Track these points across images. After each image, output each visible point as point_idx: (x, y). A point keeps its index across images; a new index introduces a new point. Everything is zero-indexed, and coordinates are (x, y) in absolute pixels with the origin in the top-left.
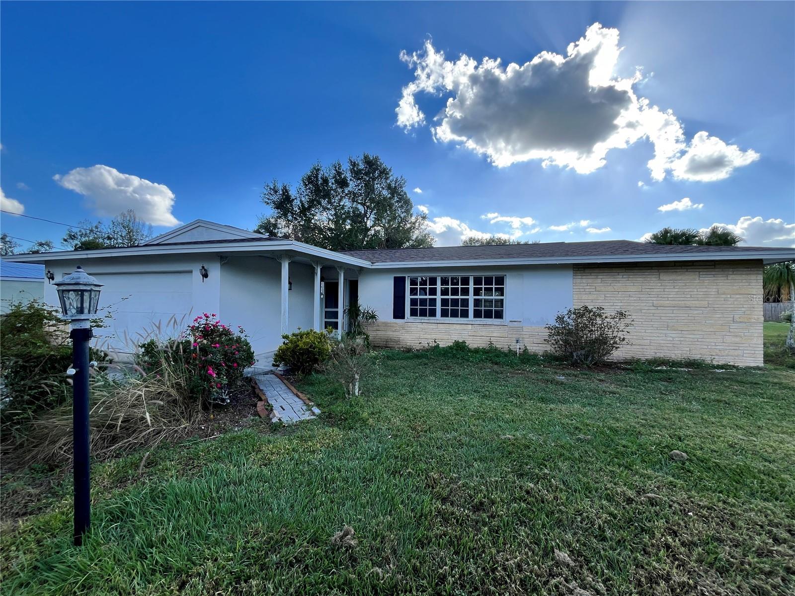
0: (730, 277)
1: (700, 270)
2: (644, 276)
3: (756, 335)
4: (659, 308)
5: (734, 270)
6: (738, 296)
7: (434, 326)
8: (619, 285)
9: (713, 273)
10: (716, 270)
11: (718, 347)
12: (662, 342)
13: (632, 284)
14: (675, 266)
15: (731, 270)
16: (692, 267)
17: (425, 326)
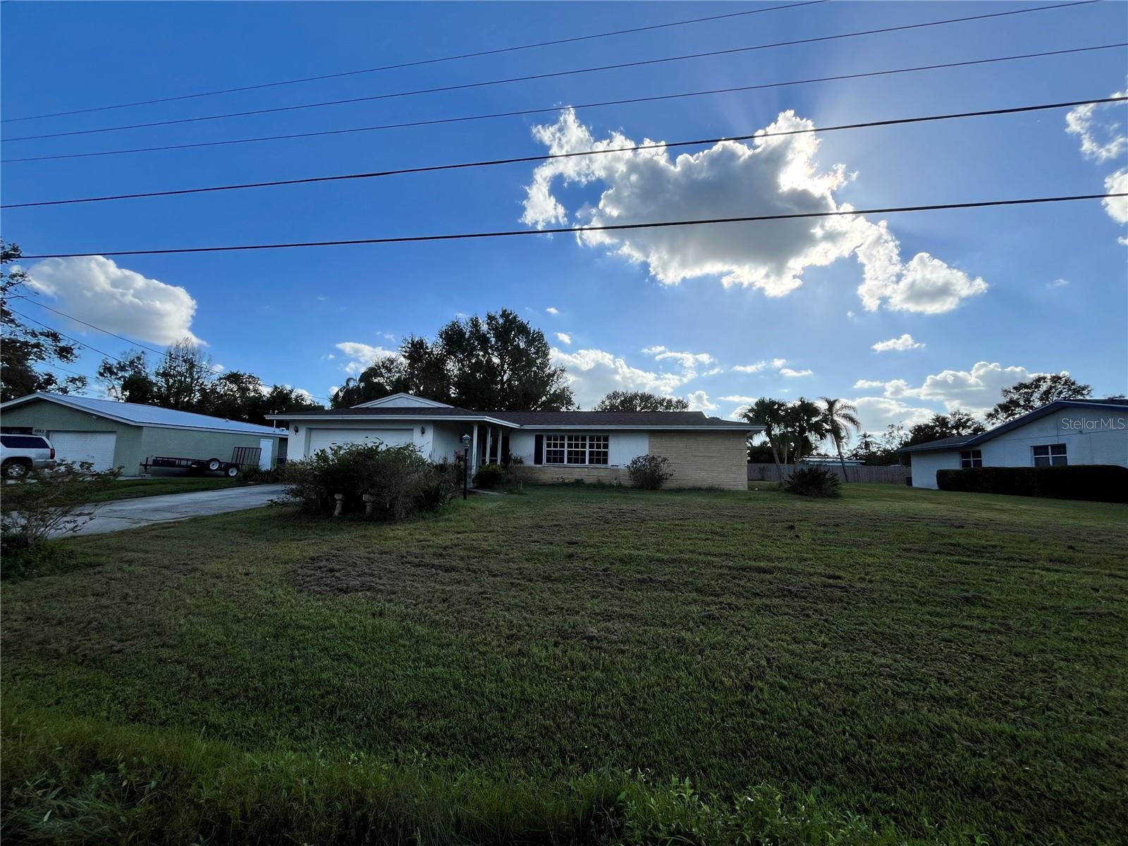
7: (563, 469)
17: (556, 469)
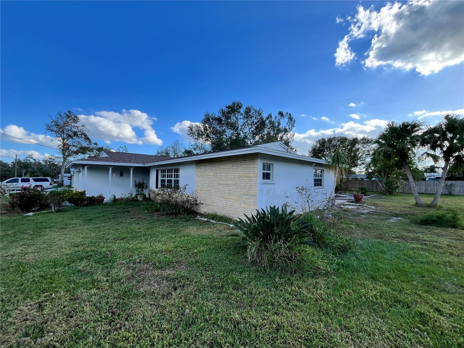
0: (244, 166)
1: (233, 163)
2: (215, 167)
3: (252, 203)
4: (219, 185)
5: (245, 161)
6: (246, 178)
8: (208, 172)
9: (237, 164)
10: (238, 162)
11: (238, 210)
12: (220, 205)
13: (211, 172)
14: (225, 161)
15: (243, 162)
16: (230, 161)
